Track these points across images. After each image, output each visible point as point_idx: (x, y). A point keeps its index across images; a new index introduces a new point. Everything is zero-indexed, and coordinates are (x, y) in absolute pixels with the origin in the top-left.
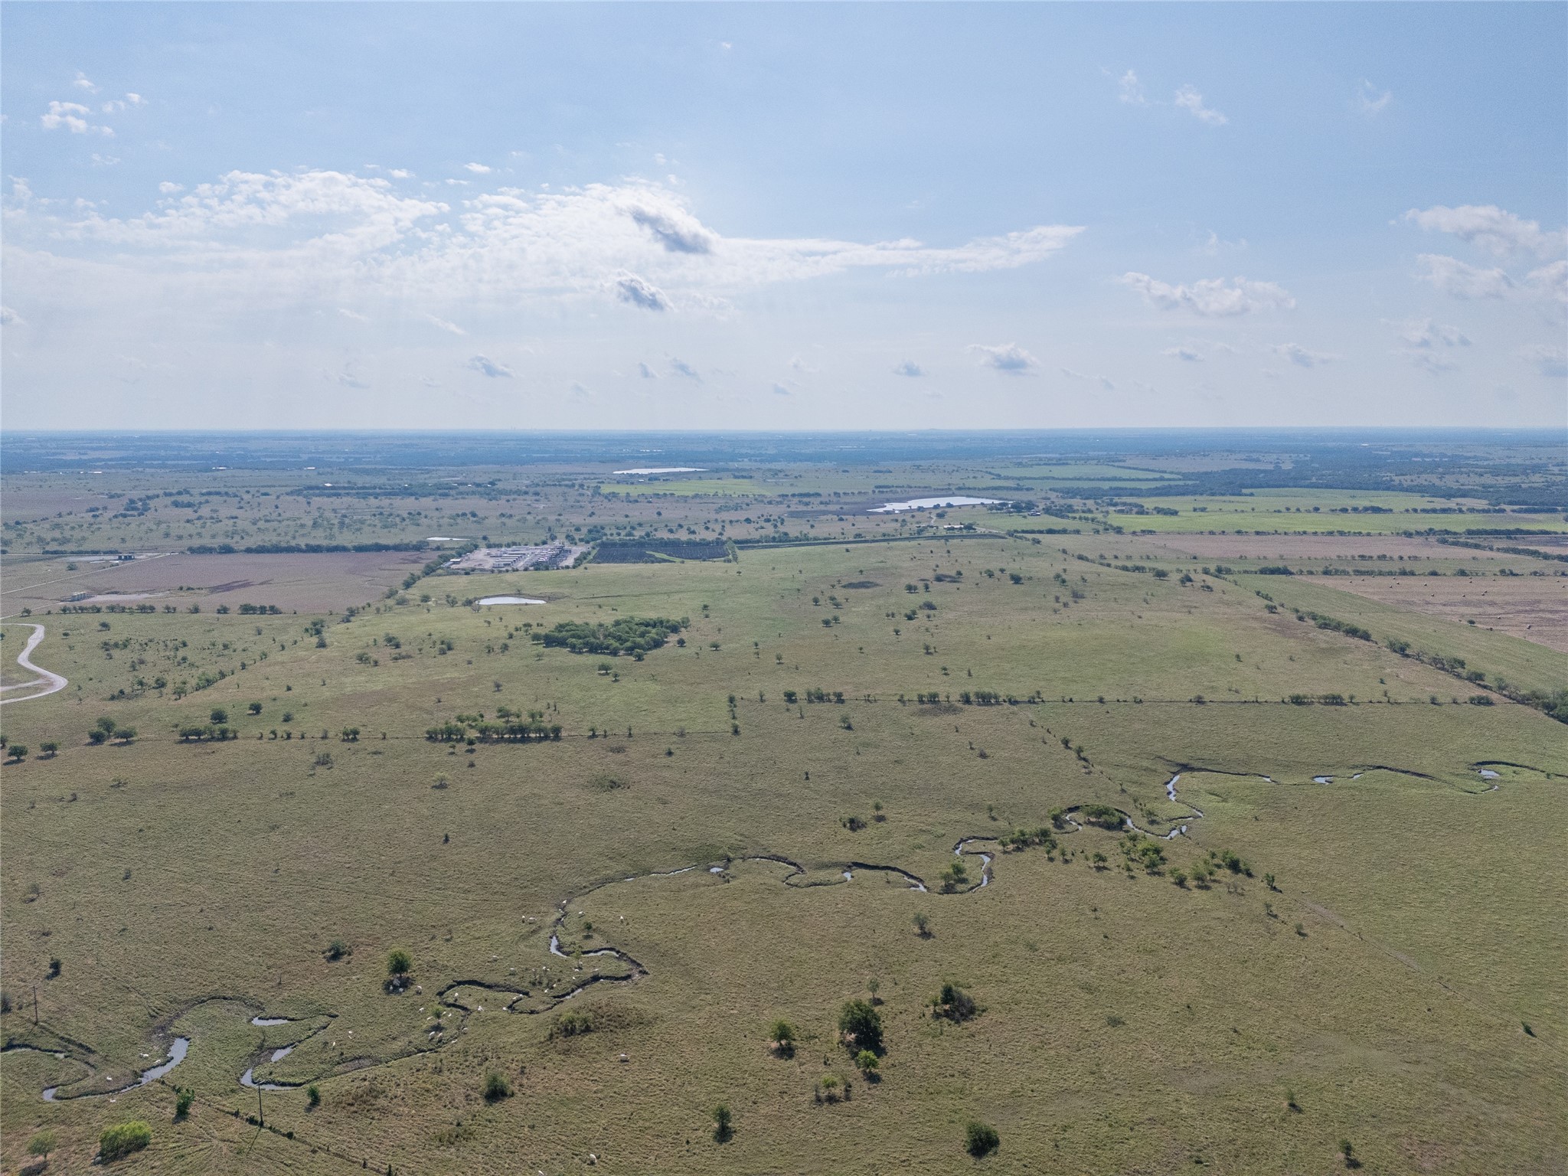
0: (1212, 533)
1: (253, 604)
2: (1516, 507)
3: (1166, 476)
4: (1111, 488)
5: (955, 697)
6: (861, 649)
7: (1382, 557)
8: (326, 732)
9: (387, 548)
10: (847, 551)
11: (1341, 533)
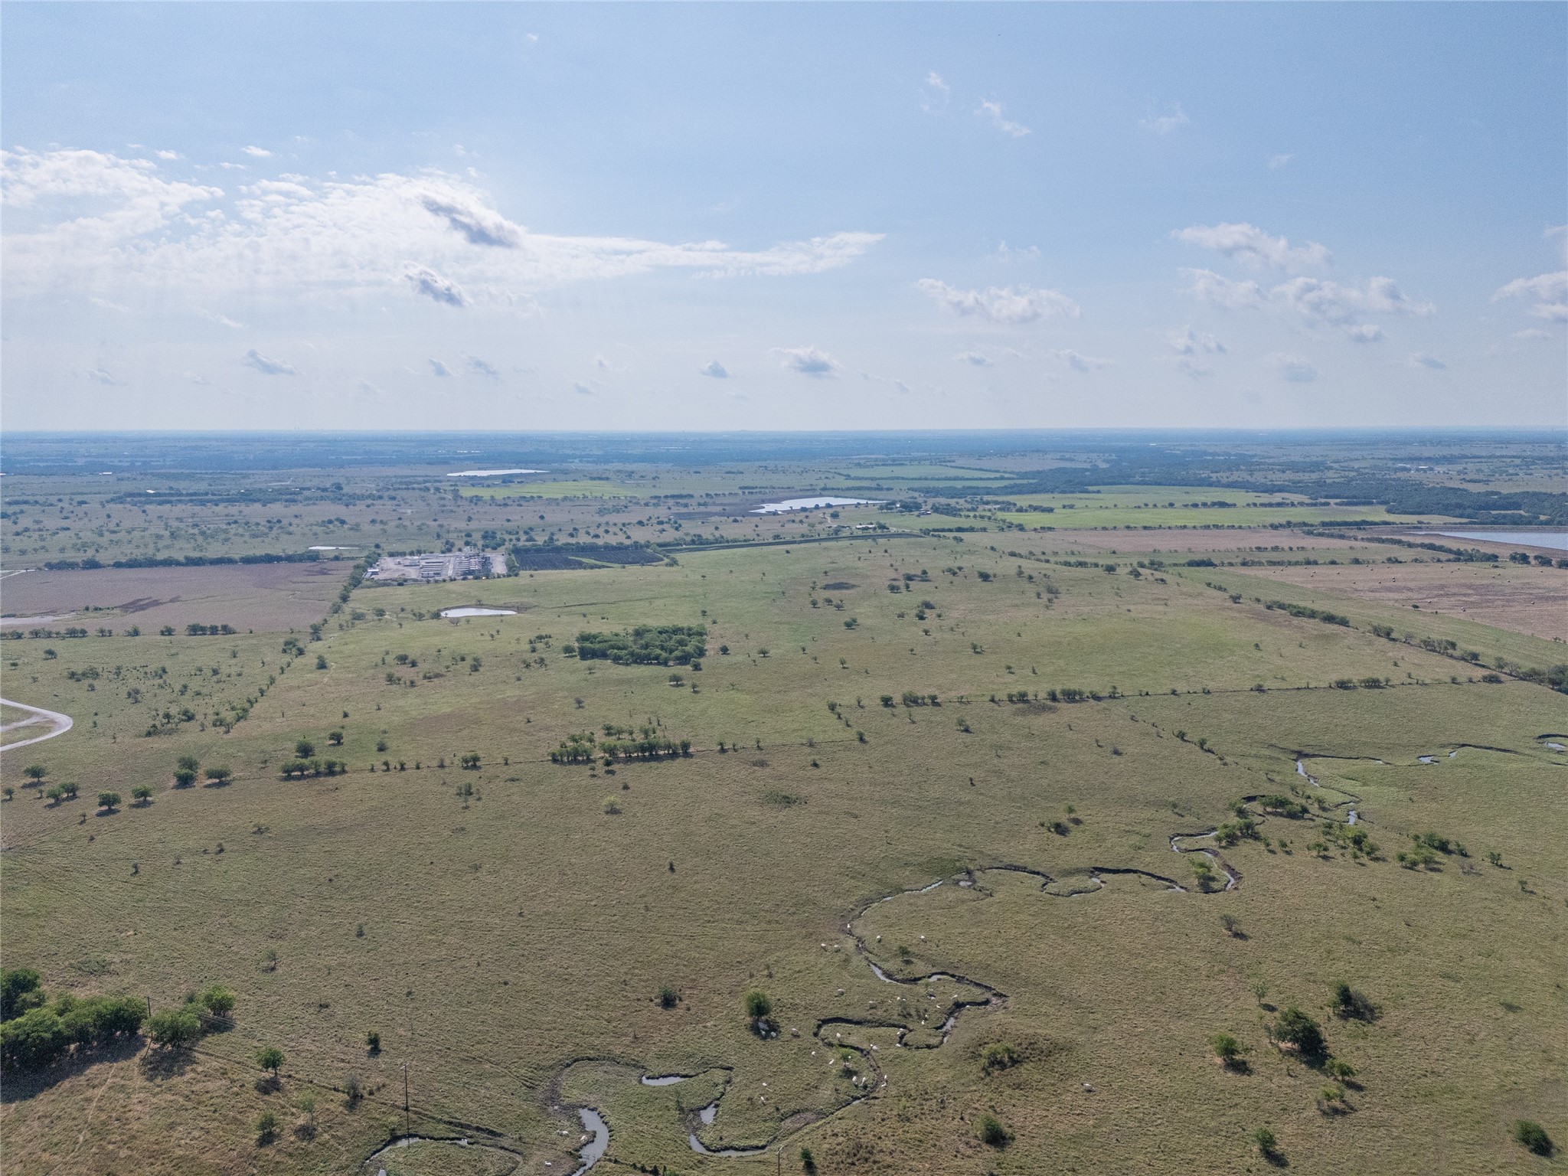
0: (1104, 528)
1: (202, 625)
2: (1338, 501)
3: (1006, 475)
4: (964, 487)
5: (1042, 695)
6: (912, 650)
7: (1275, 549)
8: (442, 761)
9: (279, 559)
10: (788, 552)
11: (1216, 527)
